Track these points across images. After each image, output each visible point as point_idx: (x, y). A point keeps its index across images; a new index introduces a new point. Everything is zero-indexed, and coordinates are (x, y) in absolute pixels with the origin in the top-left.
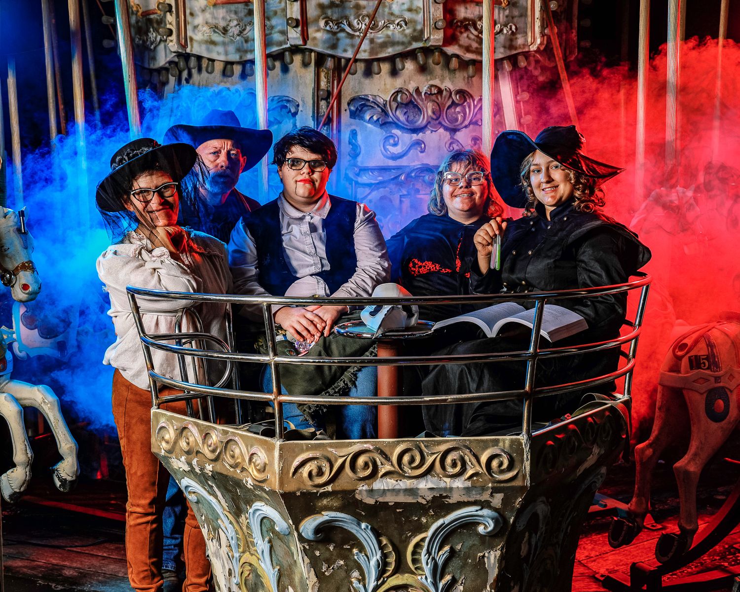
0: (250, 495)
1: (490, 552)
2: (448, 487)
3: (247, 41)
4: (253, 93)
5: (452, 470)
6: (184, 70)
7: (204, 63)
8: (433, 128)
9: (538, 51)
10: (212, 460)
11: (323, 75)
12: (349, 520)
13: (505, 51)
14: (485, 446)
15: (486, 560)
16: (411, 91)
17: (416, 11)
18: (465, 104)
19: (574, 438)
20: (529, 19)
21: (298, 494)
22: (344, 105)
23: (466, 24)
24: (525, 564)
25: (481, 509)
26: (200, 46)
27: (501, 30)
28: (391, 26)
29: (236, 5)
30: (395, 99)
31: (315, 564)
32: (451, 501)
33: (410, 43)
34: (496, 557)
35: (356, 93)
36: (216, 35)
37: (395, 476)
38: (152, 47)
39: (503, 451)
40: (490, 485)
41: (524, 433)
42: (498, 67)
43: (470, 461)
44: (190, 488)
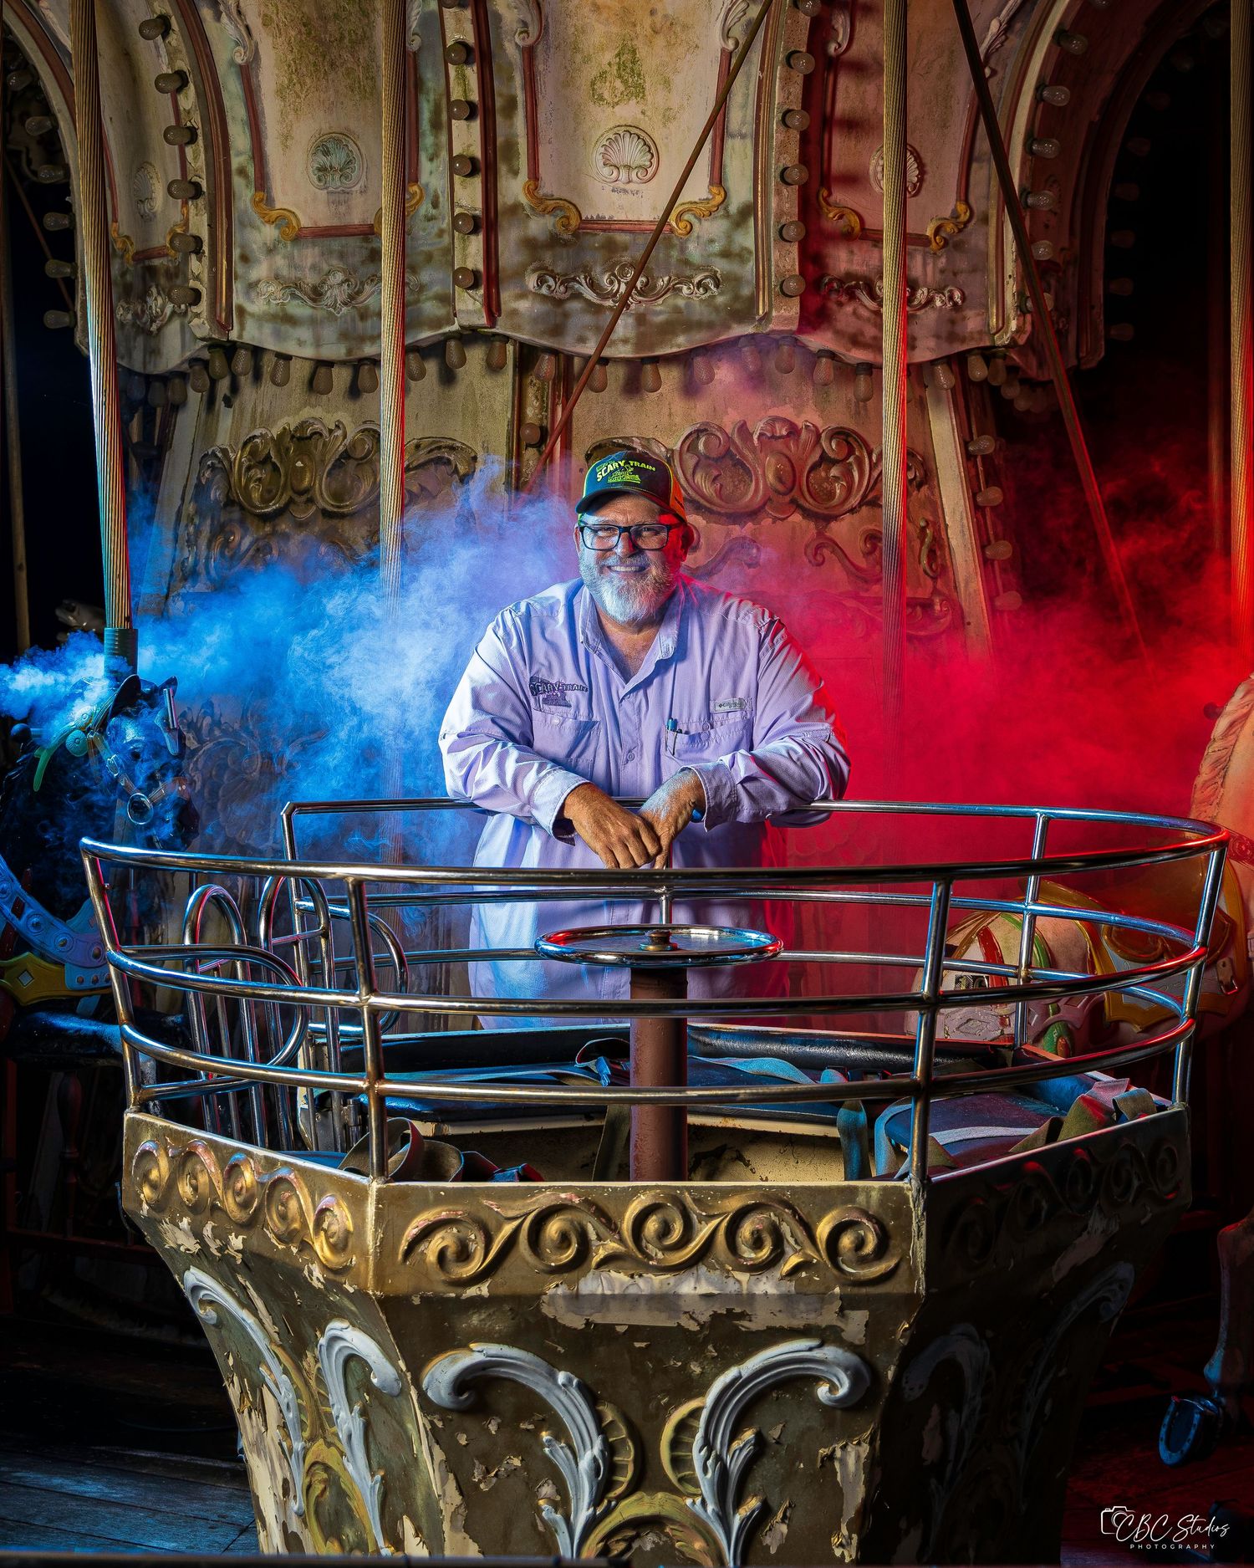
0: (320, 1305)
1: (845, 1446)
2: (745, 1292)
3: (364, 316)
4: (374, 431)
5: (753, 1255)
6: (222, 377)
7: (268, 363)
8: (777, 512)
9: (1013, 344)
10: (242, 1226)
11: (531, 393)
12: (529, 1363)
13: (939, 346)
14: (826, 1201)
15: (837, 1465)
16: (729, 430)
17: (741, 257)
18: (851, 459)
20: (993, 277)
21: (416, 1301)
22: (577, 460)
23: (849, 287)
25: (820, 1346)
26: (260, 327)
27: (930, 301)
28: (685, 288)
29: (343, 240)
30: (692, 448)
31: (456, 1463)
32: (753, 1326)
33: (726, 326)
34: (858, 1457)
35: (606, 432)
36: (296, 302)
37: (627, 1264)
38: (154, 327)
39: (865, 1213)
40: (837, 1290)
41: (913, 1174)
42: (926, 381)
43: (792, 1236)
44: (203, 1293)
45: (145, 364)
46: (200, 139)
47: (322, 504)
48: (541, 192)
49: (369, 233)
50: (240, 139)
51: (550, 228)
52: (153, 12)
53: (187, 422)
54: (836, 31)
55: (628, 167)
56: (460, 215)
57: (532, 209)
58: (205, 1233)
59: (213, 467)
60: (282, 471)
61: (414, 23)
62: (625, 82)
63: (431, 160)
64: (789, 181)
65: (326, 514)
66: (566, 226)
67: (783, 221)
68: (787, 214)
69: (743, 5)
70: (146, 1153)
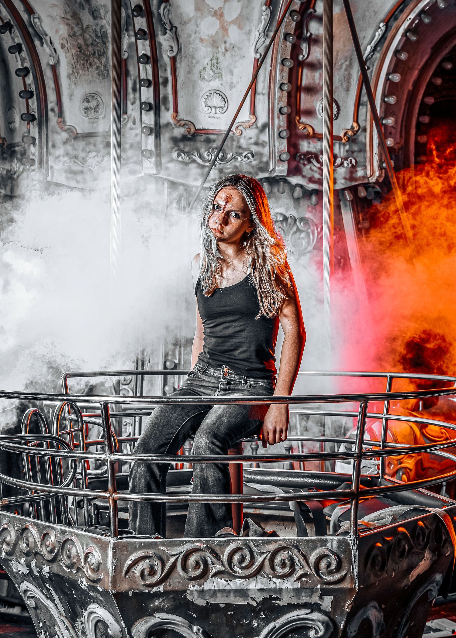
0: (85, 598)
2: (278, 588)
3: (104, 170)
5: (281, 571)
9: (377, 182)
10: (49, 561)
12: (181, 622)
13: (345, 182)
14: (314, 545)
17: (263, 145)
18: (309, 230)
19: (404, 542)
21: (130, 594)
23: (308, 157)
25: (311, 613)
26: (60, 175)
27: (342, 164)
28: (239, 158)
29: (95, 138)
32: (281, 603)
33: (257, 173)
36: (76, 164)
37: (225, 576)
38: (15, 176)
39: (331, 551)
40: (319, 587)
41: (351, 533)
42: (341, 198)
43: (299, 562)
44: (29, 593)
46: (35, 97)
48: (179, 118)
49: (106, 135)
50: (52, 97)
51: (182, 132)
52: (15, 42)
54: (302, 50)
55: (215, 107)
56: (145, 127)
57: (175, 125)
58: (32, 565)
61: (125, 46)
62: (214, 72)
63: (132, 104)
64: (283, 113)
66: (189, 132)
67: (281, 129)
68: (282, 127)
69: (263, 39)
70: (4, 529)
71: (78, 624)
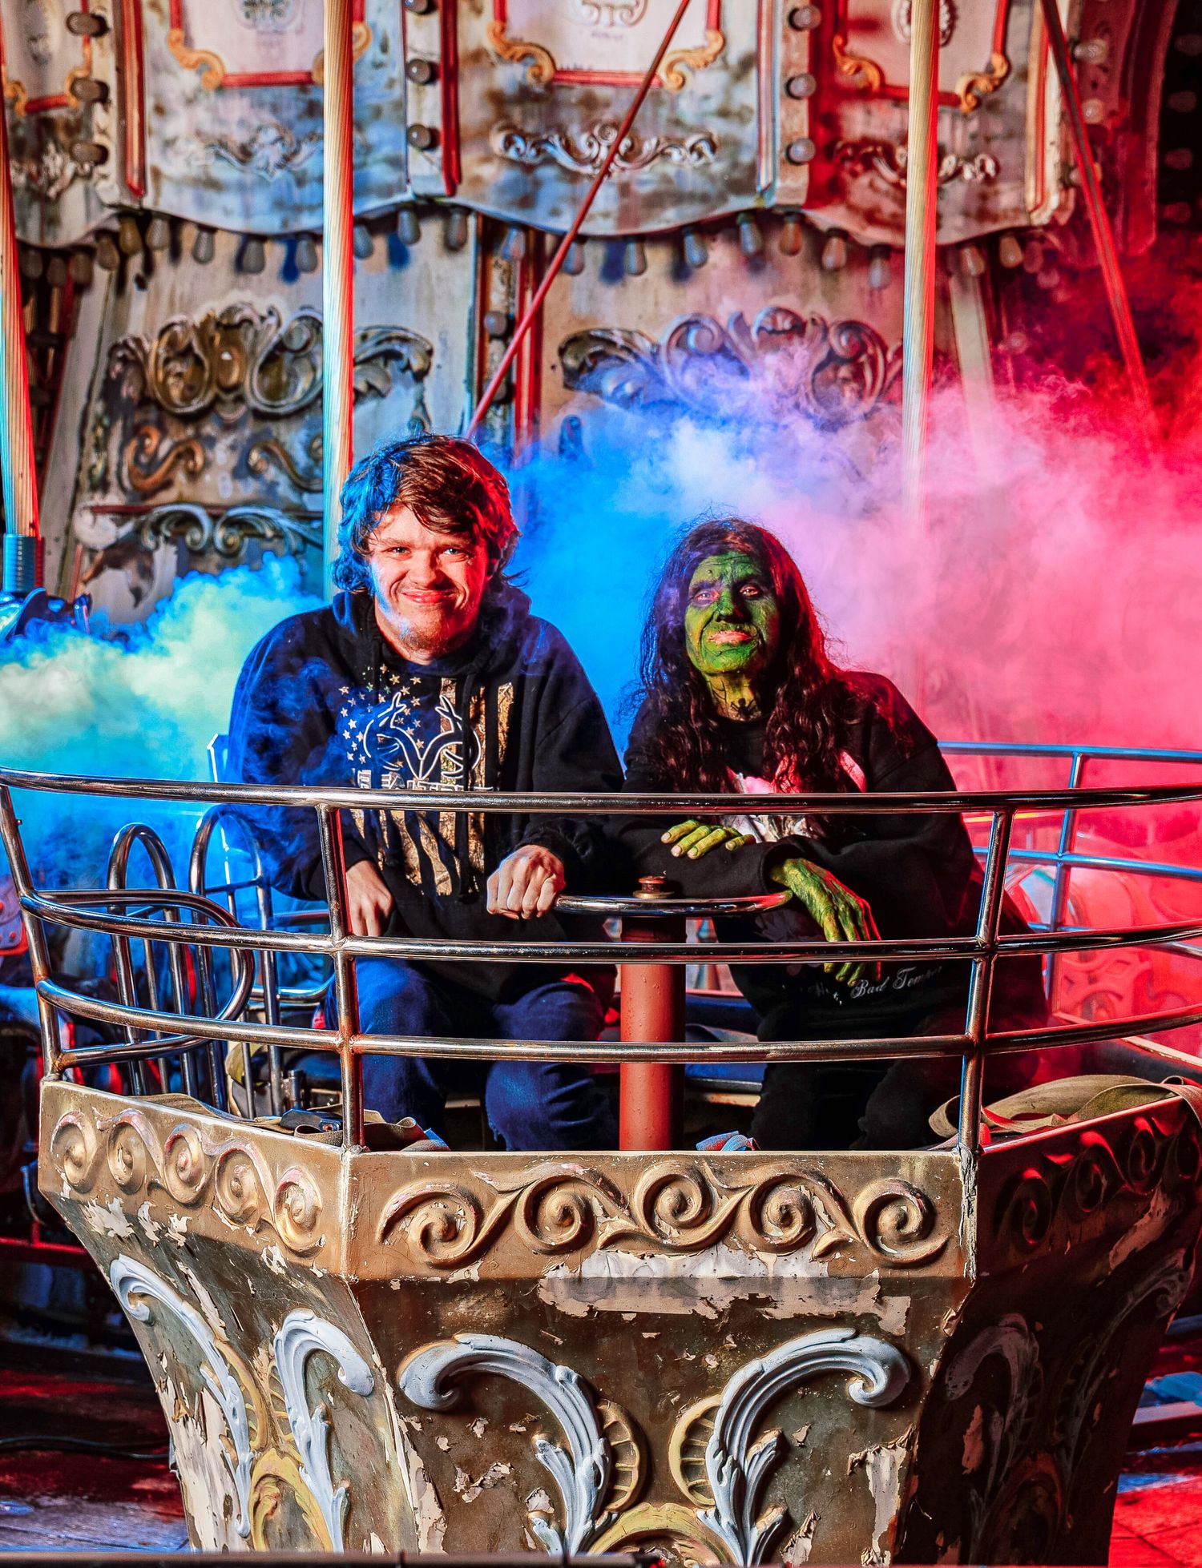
0: (279, 1295)
1: (879, 1451)
2: (771, 1275)
3: (301, 181)
4: (314, 319)
5: (780, 1234)
6: (134, 253)
7: (189, 235)
9: (1053, 224)
10: (187, 1205)
11: (496, 276)
12: (523, 1356)
13: (967, 225)
14: (865, 1173)
15: (868, 1471)
16: (723, 322)
17: (740, 116)
18: (863, 358)
19: (1097, 1169)
20: (1031, 145)
21: (396, 1286)
22: (550, 354)
23: (865, 155)
24: (974, 1492)
25: (854, 1337)
26: (179, 192)
27: (958, 172)
28: (676, 155)
29: (276, 90)
31: (435, 1472)
32: (779, 1313)
33: (722, 198)
34: (893, 1464)
35: (582, 322)
36: (222, 164)
37: (638, 1244)
38: (52, 192)
39: (909, 1187)
40: (875, 1274)
41: (963, 1143)
42: (951, 268)
43: (826, 1212)
44: (133, 1285)
45: (42, 235)
47: (252, 403)
48: (509, 35)
49: (306, 82)
51: (519, 77)
53: (94, 306)
55: (612, 7)
56: (415, 62)
57: (499, 56)
58: (140, 1214)
59: (124, 360)
60: (206, 364)
64: (799, 24)
65: (259, 415)
67: (791, 74)
68: (795, 65)
70: (68, 1127)
71: (261, 1360)
